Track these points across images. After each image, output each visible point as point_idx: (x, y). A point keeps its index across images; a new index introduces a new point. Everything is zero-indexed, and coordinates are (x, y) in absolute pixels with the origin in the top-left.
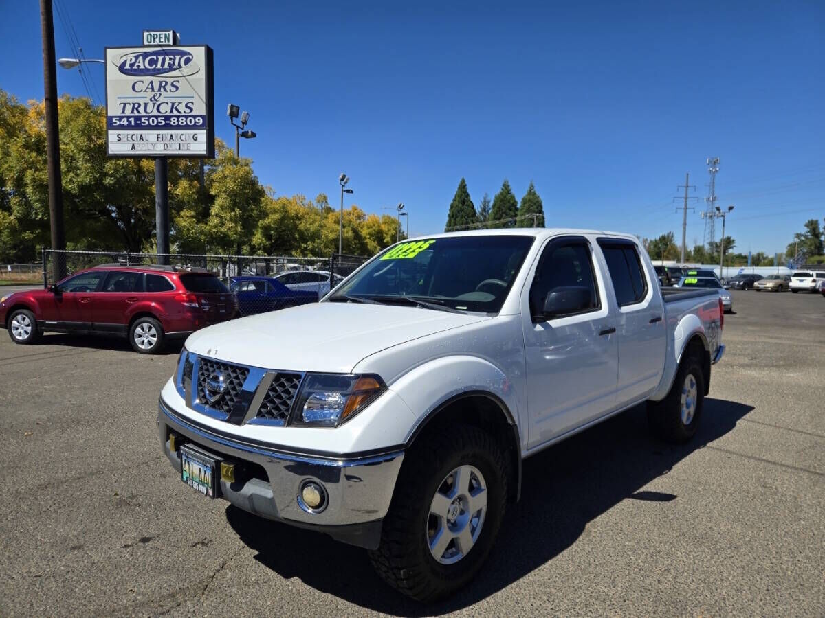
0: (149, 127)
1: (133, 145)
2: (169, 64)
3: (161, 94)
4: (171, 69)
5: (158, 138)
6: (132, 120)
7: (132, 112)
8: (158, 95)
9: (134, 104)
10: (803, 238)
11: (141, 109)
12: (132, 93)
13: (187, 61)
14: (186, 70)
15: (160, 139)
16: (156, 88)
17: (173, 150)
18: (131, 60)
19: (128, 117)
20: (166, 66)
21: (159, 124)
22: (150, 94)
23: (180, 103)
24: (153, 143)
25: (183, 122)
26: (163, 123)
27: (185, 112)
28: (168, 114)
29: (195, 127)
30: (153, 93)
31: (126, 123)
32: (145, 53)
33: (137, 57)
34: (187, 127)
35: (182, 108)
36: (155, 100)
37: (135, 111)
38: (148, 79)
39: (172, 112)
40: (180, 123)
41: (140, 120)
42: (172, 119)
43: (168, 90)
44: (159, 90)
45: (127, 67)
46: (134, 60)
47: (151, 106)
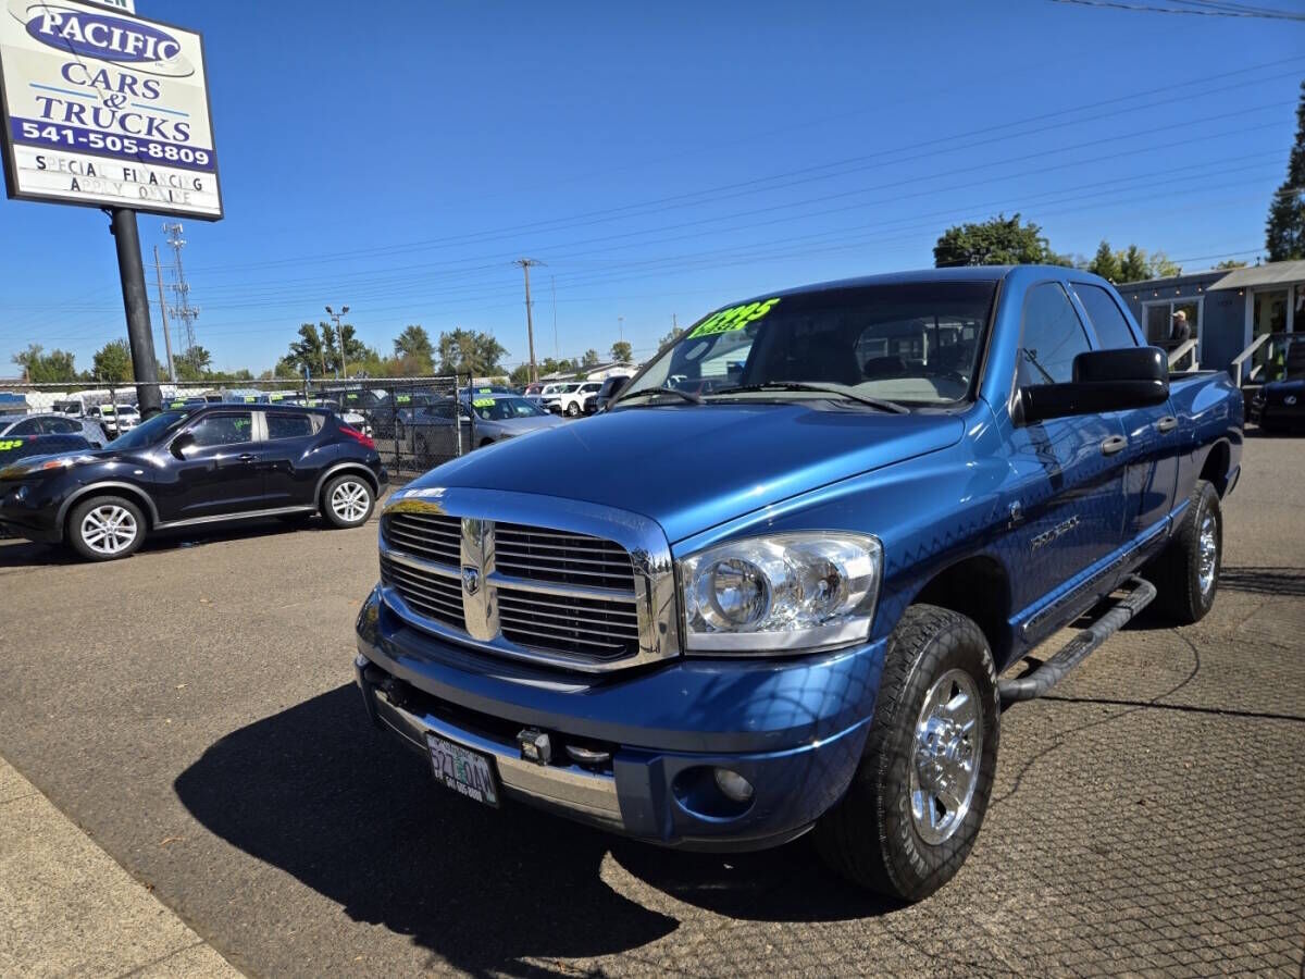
0: (105, 152)
1: (75, 180)
2: (136, 48)
3: (125, 98)
4: (139, 56)
5: (125, 174)
6: (70, 134)
7: (68, 118)
8: (121, 99)
9: (70, 105)
10: (300, 350)
11: (88, 116)
12: (62, 83)
13: (171, 52)
14: (168, 65)
15: (130, 178)
16: (115, 84)
18: (53, 19)
19: (60, 128)
20: (130, 49)
21: (126, 150)
22: (102, 93)
23: (164, 121)
25: (172, 154)
26: (135, 150)
27: (174, 138)
28: (142, 135)
29: (194, 166)
30: (111, 93)
31: (55, 138)
32: (83, 13)
33: (67, 18)
34: (179, 164)
35: (169, 129)
36: (116, 106)
37: (74, 118)
38: (95, 65)
39: (149, 132)
40: (167, 155)
41: (88, 138)
42: (151, 146)
43: (139, 92)
44: (121, 89)
45: (46, 29)
46: (59, 21)
47: (105, 116)
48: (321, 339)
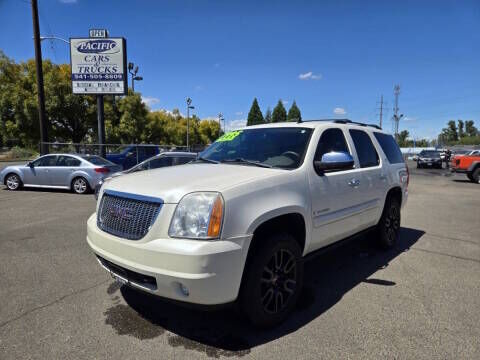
0: (94, 80)
1: (86, 89)
2: (104, 47)
3: (100, 63)
4: (105, 49)
5: (99, 85)
6: (85, 76)
9: (86, 68)
10: (447, 131)
11: (90, 70)
12: (85, 62)
13: (114, 46)
14: (112, 50)
17: (107, 91)
18: (84, 45)
19: (83, 74)
20: (102, 48)
21: (99, 78)
22: (94, 63)
23: (110, 67)
24: (96, 88)
25: (111, 77)
28: (103, 73)
29: (118, 79)
31: (82, 77)
32: (91, 41)
33: (87, 44)
34: (114, 80)
35: (111, 70)
36: (97, 66)
37: (86, 71)
38: (93, 55)
39: (106, 71)
41: (90, 76)
42: (106, 75)
43: (104, 61)
44: (99, 60)
45: (82, 48)
47: (95, 69)
48: (457, 126)
